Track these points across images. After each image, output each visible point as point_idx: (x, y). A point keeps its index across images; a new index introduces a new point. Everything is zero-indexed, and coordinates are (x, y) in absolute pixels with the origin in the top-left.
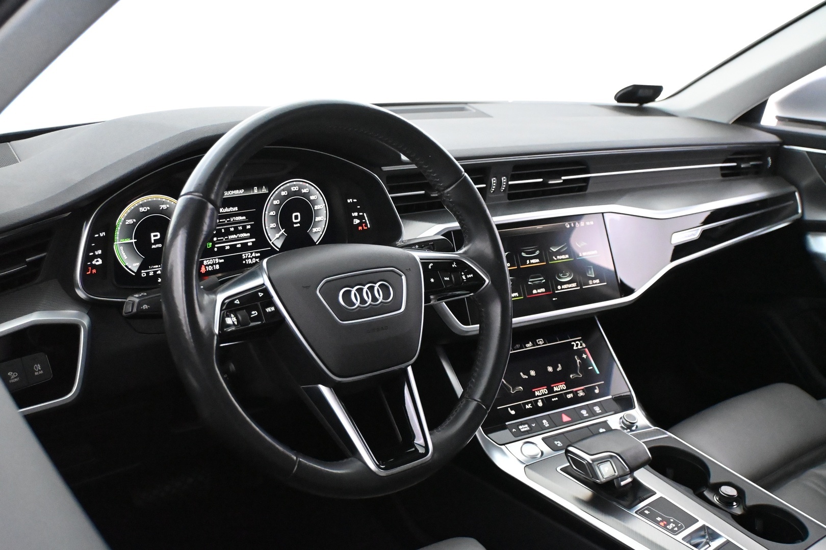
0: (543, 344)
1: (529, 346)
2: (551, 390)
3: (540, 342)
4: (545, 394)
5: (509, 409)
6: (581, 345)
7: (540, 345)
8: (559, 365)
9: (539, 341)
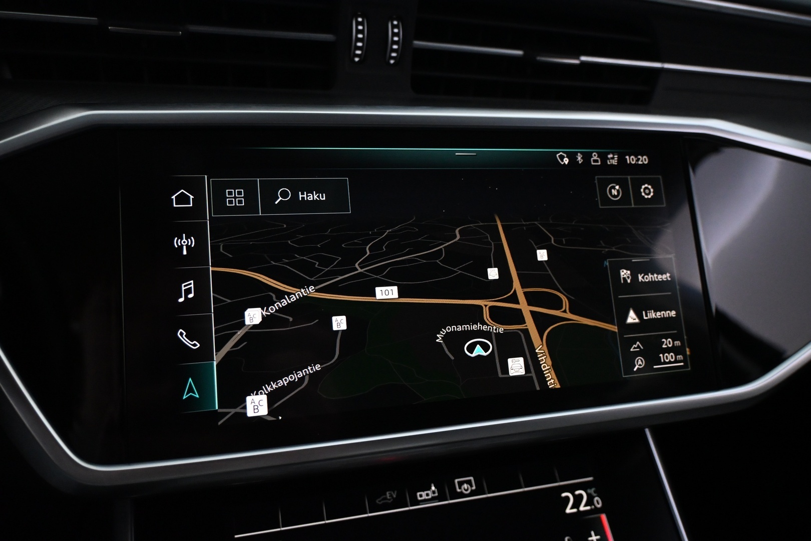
0: (473, 493)
3: (465, 486)
9: (461, 484)
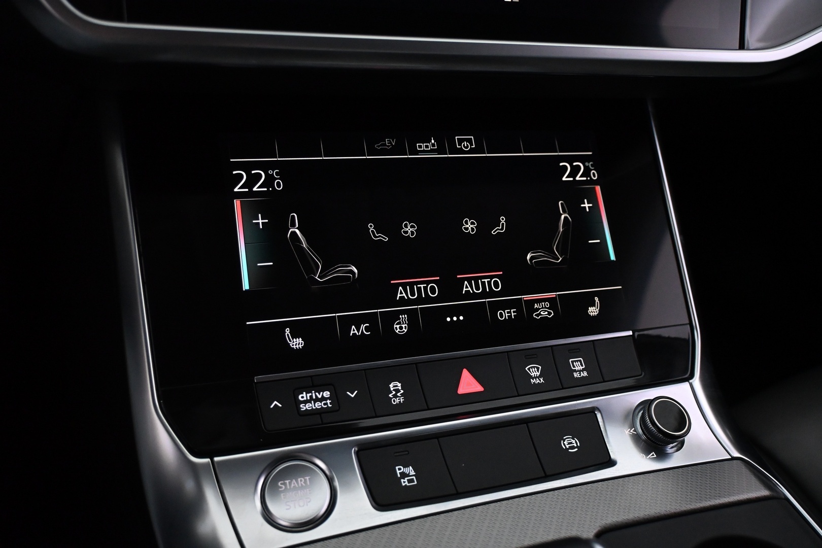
0: (473, 151)
1: (427, 149)
2: (450, 289)
3: (466, 144)
4: (428, 300)
5: (287, 331)
6: (586, 173)
7: (461, 151)
8: (503, 220)
9: (461, 141)
